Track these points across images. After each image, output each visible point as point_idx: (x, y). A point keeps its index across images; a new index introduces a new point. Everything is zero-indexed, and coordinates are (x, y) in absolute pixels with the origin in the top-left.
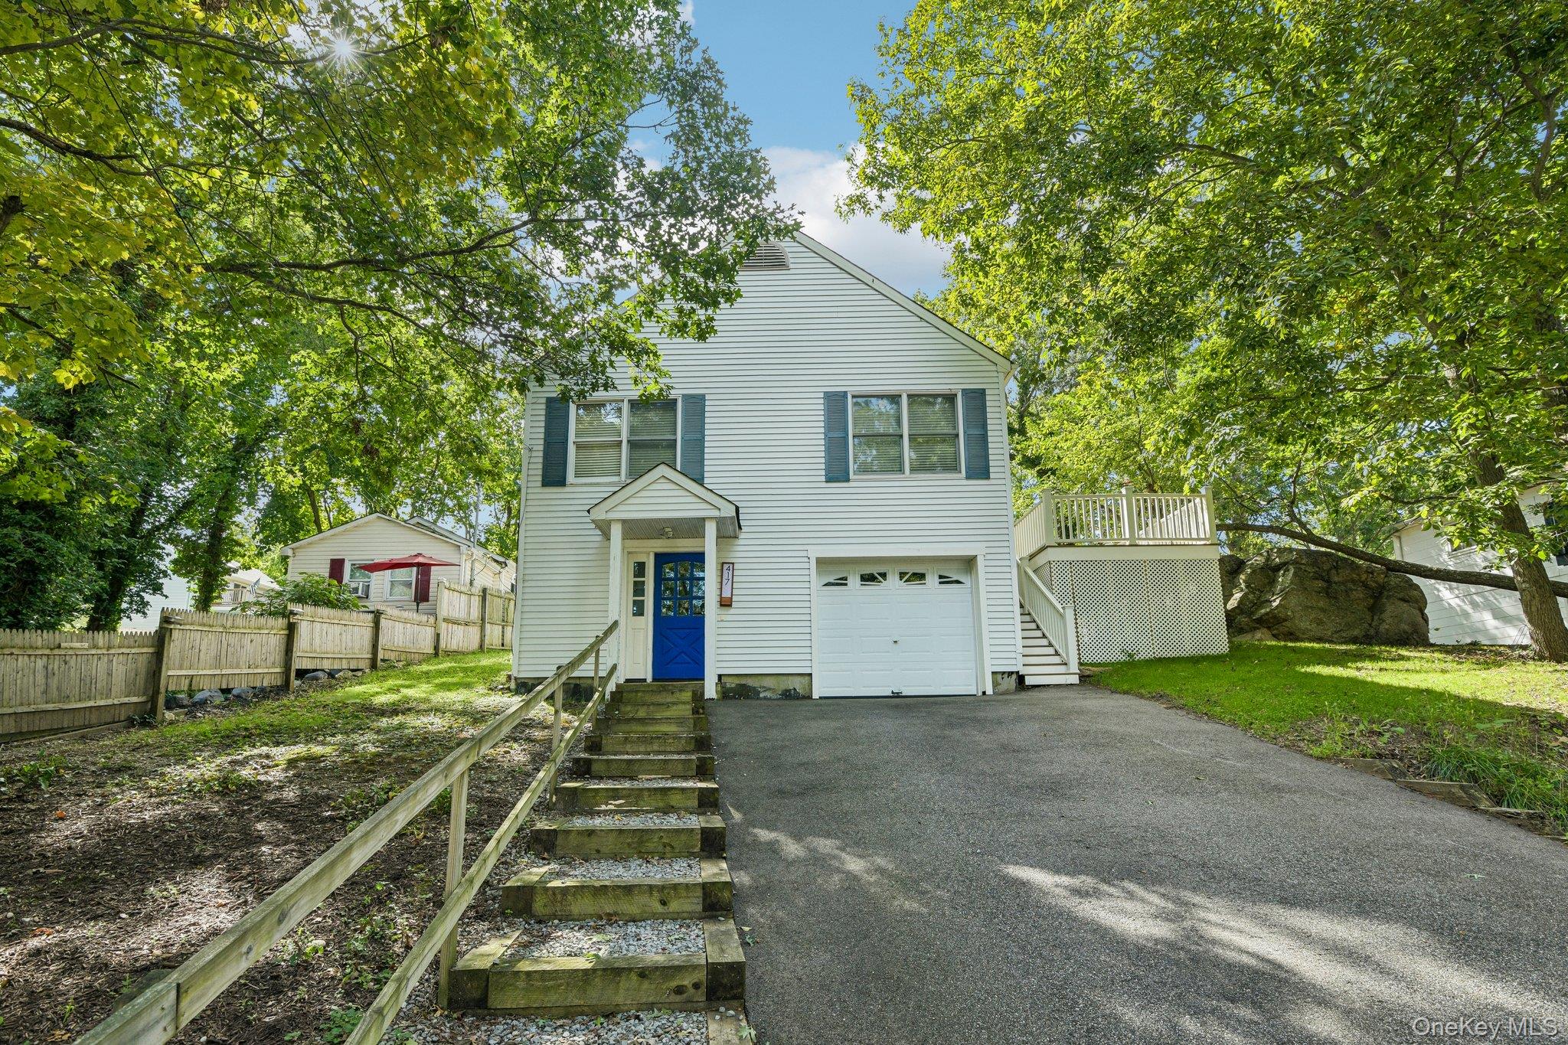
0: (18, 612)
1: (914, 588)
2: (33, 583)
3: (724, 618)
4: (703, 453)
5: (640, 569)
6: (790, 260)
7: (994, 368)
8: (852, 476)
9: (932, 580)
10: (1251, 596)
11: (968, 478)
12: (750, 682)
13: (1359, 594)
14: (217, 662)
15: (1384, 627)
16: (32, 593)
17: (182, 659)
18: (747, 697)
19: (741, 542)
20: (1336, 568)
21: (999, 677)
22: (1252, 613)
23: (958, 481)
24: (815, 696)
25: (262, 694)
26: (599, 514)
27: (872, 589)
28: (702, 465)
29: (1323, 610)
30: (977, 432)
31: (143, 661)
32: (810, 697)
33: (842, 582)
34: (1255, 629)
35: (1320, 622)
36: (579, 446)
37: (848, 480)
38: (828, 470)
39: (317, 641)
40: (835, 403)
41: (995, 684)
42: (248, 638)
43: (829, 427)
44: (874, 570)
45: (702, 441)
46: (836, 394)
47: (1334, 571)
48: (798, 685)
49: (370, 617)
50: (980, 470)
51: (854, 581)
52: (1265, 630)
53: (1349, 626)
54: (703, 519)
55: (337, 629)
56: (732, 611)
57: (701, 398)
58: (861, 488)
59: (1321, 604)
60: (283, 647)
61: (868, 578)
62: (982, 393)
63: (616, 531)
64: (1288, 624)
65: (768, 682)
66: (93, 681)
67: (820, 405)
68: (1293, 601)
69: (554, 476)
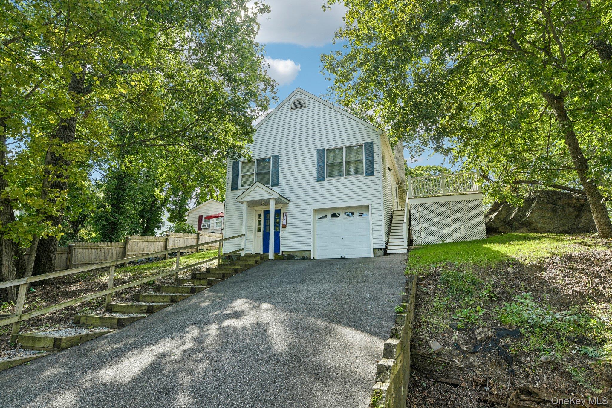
0: (111, 237)
1: (351, 218)
2: (115, 228)
3: (285, 232)
4: (278, 175)
5: (260, 215)
6: (307, 104)
7: (376, 133)
8: (326, 179)
9: (356, 214)
10: (520, 213)
11: (366, 176)
12: (292, 254)
13: (569, 210)
14: (143, 250)
15: (581, 225)
16: (114, 231)
17: (132, 249)
18: (291, 259)
19: (290, 205)
20: (560, 198)
21: (377, 250)
22: (520, 221)
23: (362, 178)
24: (312, 258)
25: (157, 259)
26: (240, 199)
27: (335, 219)
28: (278, 179)
29: (550, 218)
30: (370, 158)
31: (121, 250)
32: (310, 259)
33: (325, 217)
34: (521, 228)
35: (548, 224)
36: (243, 176)
37: (324, 180)
38: (318, 177)
39: (176, 243)
40: (320, 152)
41: (374, 253)
42: (152, 243)
43: (318, 162)
44: (336, 212)
45: (278, 171)
46: (320, 150)
47: (558, 200)
48: (307, 254)
49: (196, 235)
50: (370, 173)
51: (329, 216)
52: (525, 228)
53: (563, 225)
54: (270, 199)
55: (184, 240)
56: (286, 229)
57: (278, 156)
58: (329, 182)
59: (550, 215)
60: (164, 246)
61: (334, 215)
62: (372, 143)
63: (245, 204)
64: (534, 225)
65: (298, 254)
66: (107, 255)
67: (315, 154)
68: (536, 214)
69: (235, 187)
